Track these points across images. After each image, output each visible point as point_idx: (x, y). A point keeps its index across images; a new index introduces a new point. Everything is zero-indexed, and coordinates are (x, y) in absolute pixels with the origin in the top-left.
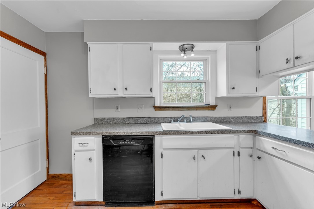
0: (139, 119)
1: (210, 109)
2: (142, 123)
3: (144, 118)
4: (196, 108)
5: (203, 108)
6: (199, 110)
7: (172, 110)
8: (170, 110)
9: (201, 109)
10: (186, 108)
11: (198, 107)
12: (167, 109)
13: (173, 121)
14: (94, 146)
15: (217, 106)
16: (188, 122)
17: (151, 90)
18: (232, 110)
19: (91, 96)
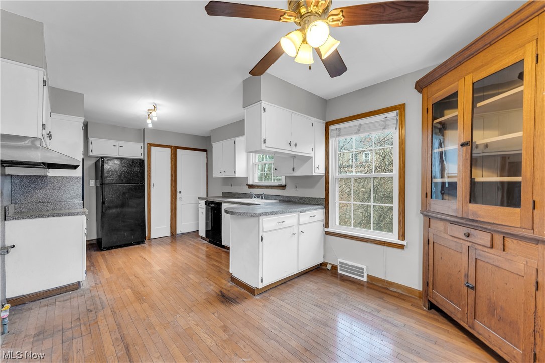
0: (241, 194)
1: (281, 188)
9: (275, 188)
10: (265, 187)
12: (255, 187)
14: (204, 206)
15: (285, 185)
16: (262, 198)
17: (235, 173)
18: (297, 189)
19: (213, 177)
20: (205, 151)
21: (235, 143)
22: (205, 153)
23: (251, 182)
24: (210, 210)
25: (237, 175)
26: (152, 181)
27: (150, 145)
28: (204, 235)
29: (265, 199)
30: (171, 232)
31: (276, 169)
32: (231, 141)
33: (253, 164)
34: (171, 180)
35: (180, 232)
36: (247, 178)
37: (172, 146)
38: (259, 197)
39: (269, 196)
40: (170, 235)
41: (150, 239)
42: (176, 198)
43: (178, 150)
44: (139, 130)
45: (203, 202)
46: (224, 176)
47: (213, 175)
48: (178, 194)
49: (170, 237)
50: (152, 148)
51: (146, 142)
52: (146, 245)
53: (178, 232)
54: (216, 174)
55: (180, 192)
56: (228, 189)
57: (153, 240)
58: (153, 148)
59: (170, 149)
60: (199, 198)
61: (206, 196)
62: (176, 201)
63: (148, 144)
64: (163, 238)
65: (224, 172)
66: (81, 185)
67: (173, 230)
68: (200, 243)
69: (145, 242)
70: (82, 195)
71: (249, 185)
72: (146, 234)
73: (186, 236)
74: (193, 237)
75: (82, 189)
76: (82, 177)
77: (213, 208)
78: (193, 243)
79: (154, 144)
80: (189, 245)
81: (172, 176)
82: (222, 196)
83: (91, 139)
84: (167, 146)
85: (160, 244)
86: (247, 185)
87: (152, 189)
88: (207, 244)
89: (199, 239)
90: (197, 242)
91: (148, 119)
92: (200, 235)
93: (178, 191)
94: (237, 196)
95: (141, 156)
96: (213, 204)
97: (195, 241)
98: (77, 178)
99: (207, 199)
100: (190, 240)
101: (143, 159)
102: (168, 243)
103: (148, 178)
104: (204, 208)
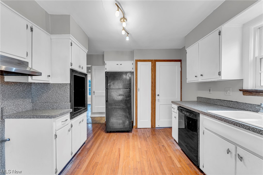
0: (226, 102)
2: (229, 106)
3: (230, 102)
14: (177, 111)
17: (220, 74)
19: (187, 82)
20: (180, 61)
21: (220, 34)
22: (180, 63)
23: (249, 86)
24: (183, 118)
25: (224, 77)
26: (138, 87)
30: (151, 126)
32: (214, 34)
33: (255, 58)
34: (152, 86)
35: (158, 127)
36: (241, 81)
37: (152, 60)
40: (151, 127)
41: (137, 128)
42: (155, 100)
45: (176, 107)
46: (200, 79)
47: (187, 80)
48: (157, 97)
49: (150, 129)
50: (138, 62)
52: (130, 134)
53: (157, 126)
55: (158, 95)
56: (205, 94)
57: (139, 129)
58: (139, 63)
59: (151, 62)
60: (172, 102)
61: (180, 100)
62: (155, 102)
63: (136, 60)
64: (145, 129)
65: (201, 75)
66: (69, 90)
67: (153, 124)
68: (172, 147)
69: (133, 130)
70: (69, 98)
71: (244, 90)
72: (134, 124)
73: (162, 132)
74: (167, 136)
75: (69, 93)
76: (70, 84)
77: (187, 117)
78: (166, 145)
79: (140, 60)
80: (161, 147)
81: (152, 83)
82: (197, 101)
83: (106, 62)
84: (149, 60)
85: (140, 137)
86: (240, 90)
87: (138, 93)
88: (180, 151)
89: (172, 141)
90: (170, 144)
91: (123, 30)
92: (173, 136)
93: (157, 94)
94: (218, 103)
95: (132, 69)
96: (187, 112)
97: (169, 142)
98: (66, 84)
99: (180, 105)
100: (164, 139)
101: (133, 71)
102: (146, 137)
103: (136, 85)
104: (177, 113)
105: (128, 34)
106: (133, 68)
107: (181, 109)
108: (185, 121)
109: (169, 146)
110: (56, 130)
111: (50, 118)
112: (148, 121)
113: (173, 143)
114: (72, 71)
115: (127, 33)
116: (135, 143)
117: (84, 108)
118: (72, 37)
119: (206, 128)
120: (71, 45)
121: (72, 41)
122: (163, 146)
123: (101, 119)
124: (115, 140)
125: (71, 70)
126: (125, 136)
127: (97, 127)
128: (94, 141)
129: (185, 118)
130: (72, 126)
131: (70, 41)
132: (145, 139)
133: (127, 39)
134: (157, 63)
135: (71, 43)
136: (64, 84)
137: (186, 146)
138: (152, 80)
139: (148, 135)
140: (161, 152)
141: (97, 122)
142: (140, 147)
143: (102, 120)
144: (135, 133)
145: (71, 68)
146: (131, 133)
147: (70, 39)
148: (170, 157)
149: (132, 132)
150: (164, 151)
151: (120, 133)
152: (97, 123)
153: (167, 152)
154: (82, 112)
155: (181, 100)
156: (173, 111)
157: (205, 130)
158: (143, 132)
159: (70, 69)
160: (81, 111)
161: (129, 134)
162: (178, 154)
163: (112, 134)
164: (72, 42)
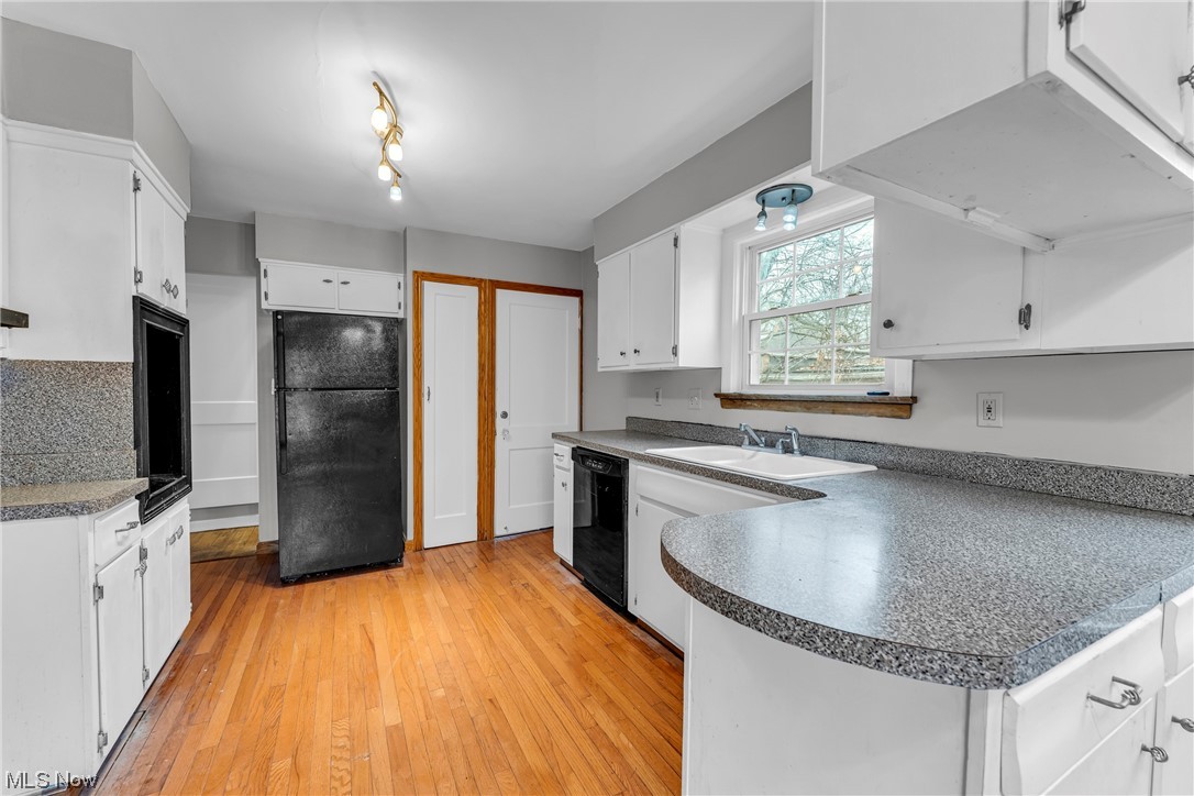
0: (690, 428)
1: (888, 410)
3: (699, 427)
4: (832, 404)
5: (857, 405)
6: (844, 414)
7: (762, 408)
8: (755, 408)
9: (849, 409)
10: (798, 404)
11: (832, 399)
12: (749, 403)
13: (746, 442)
14: (569, 463)
15: (914, 399)
16: (788, 450)
17: (675, 351)
18: (1000, 421)
19: (599, 370)
20: (578, 293)
21: (676, 245)
22: (577, 300)
23: (731, 386)
24: (588, 482)
25: (685, 360)
26: (427, 382)
27: (421, 277)
28: (569, 558)
29: (803, 453)
30: (479, 531)
31: (888, 324)
32: (662, 240)
33: (742, 318)
34: (481, 380)
35: (505, 533)
36: (716, 372)
37: (481, 280)
38: (770, 445)
39: (820, 443)
40: (476, 538)
41: (419, 548)
42: (493, 433)
43: (499, 292)
44: (394, 234)
45: (565, 450)
46: (633, 364)
47: (599, 364)
48: (499, 420)
49: (474, 544)
50: (426, 283)
51: (411, 267)
52: (396, 573)
53: (499, 530)
54: (608, 358)
55: (505, 415)
56: (648, 409)
57: (429, 553)
58: (429, 287)
59: (476, 289)
60: (554, 436)
61: (576, 429)
62: (492, 440)
63: (415, 272)
64: (457, 547)
65: (636, 351)
66: (130, 393)
67: (485, 526)
68: (555, 582)
69: (404, 559)
70: (132, 429)
71: (724, 395)
72: (410, 536)
73: (518, 548)
74: (537, 556)
75: (130, 406)
76: (135, 365)
77: (598, 475)
78: (535, 582)
79: (432, 274)
80: (520, 589)
81: (481, 367)
82: (626, 430)
83: (264, 263)
84: (468, 278)
85: (439, 576)
86: (716, 395)
87: (427, 407)
88: (577, 589)
89: (554, 568)
90: (548, 576)
91: (382, 163)
92: (555, 550)
93: (499, 411)
94: (675, 433)
95: (396, 310)
96: (598, 461)
97: (543, 570)
98: (112, 367)
99: (579, 442)
100: (528, 565)
101: (400, 315)
102: (464, 570)
103: (414, 374)
104: (569, 470)
105: (399, 175)
106: (400, 304)
107: (580, 455)
108: (593, 490)
109: (545, 582)
110: (96, 565)
111: (72, 513)
112: (464, 514)
113: (559, 572)
114: (142, 307)
115: (395, 171)
116: (425, 596)
117: (177, 480)
118: (139, 153)
119: (642, 497)
120: (137, 189)
121: (138, 171)
122: (526, 586)
123: (222, 538)
124: (332, 604)
125: (138, 302)
126: (378, 582)
127: (216, 573)
128: (231, 626)
129: (592, 479)
130: (143, 554)
131: (132, 169)
132: (462, 579)
133: (396, 195)
134: (502, 296)
135: (136, 181)
136: (101, 364)
137: (596, 572)
138: (480, 357)
139: (471, 565)
140: (522, 601)
141: (204, 555)
142: (446, 604)
143: (232, 542)
144: (415, 567)
145: (135, 294)
146: (400, 569)
147: (132, 161)
148: (551, 610)
149: (402, 566)
150: (530, 598)
151: (349, 577)
152: (210, 558)
153: (540, 598)
154: (174, 494)
155: (581, 429)
156: (558, 467)
157: (641, 501)
158: (448, 561)
159: (134, 297)
160: (170, 491)
161: (393, 574)
162: (572, 597)
163: (309, 587)
164: (139, 175)
